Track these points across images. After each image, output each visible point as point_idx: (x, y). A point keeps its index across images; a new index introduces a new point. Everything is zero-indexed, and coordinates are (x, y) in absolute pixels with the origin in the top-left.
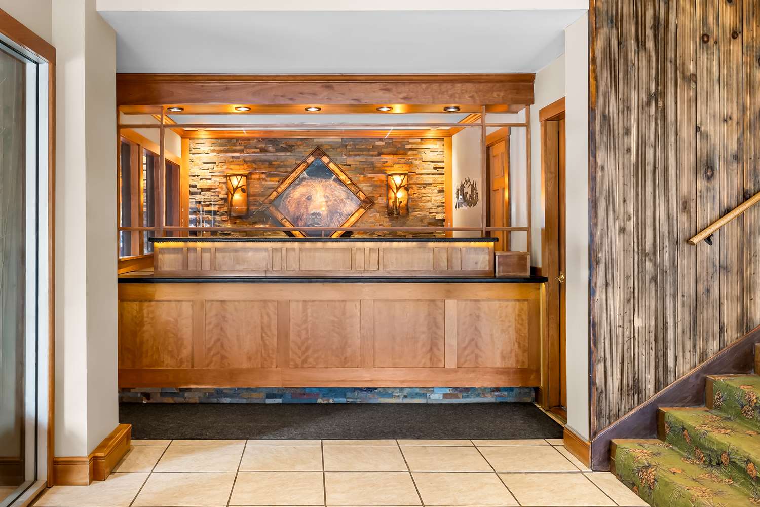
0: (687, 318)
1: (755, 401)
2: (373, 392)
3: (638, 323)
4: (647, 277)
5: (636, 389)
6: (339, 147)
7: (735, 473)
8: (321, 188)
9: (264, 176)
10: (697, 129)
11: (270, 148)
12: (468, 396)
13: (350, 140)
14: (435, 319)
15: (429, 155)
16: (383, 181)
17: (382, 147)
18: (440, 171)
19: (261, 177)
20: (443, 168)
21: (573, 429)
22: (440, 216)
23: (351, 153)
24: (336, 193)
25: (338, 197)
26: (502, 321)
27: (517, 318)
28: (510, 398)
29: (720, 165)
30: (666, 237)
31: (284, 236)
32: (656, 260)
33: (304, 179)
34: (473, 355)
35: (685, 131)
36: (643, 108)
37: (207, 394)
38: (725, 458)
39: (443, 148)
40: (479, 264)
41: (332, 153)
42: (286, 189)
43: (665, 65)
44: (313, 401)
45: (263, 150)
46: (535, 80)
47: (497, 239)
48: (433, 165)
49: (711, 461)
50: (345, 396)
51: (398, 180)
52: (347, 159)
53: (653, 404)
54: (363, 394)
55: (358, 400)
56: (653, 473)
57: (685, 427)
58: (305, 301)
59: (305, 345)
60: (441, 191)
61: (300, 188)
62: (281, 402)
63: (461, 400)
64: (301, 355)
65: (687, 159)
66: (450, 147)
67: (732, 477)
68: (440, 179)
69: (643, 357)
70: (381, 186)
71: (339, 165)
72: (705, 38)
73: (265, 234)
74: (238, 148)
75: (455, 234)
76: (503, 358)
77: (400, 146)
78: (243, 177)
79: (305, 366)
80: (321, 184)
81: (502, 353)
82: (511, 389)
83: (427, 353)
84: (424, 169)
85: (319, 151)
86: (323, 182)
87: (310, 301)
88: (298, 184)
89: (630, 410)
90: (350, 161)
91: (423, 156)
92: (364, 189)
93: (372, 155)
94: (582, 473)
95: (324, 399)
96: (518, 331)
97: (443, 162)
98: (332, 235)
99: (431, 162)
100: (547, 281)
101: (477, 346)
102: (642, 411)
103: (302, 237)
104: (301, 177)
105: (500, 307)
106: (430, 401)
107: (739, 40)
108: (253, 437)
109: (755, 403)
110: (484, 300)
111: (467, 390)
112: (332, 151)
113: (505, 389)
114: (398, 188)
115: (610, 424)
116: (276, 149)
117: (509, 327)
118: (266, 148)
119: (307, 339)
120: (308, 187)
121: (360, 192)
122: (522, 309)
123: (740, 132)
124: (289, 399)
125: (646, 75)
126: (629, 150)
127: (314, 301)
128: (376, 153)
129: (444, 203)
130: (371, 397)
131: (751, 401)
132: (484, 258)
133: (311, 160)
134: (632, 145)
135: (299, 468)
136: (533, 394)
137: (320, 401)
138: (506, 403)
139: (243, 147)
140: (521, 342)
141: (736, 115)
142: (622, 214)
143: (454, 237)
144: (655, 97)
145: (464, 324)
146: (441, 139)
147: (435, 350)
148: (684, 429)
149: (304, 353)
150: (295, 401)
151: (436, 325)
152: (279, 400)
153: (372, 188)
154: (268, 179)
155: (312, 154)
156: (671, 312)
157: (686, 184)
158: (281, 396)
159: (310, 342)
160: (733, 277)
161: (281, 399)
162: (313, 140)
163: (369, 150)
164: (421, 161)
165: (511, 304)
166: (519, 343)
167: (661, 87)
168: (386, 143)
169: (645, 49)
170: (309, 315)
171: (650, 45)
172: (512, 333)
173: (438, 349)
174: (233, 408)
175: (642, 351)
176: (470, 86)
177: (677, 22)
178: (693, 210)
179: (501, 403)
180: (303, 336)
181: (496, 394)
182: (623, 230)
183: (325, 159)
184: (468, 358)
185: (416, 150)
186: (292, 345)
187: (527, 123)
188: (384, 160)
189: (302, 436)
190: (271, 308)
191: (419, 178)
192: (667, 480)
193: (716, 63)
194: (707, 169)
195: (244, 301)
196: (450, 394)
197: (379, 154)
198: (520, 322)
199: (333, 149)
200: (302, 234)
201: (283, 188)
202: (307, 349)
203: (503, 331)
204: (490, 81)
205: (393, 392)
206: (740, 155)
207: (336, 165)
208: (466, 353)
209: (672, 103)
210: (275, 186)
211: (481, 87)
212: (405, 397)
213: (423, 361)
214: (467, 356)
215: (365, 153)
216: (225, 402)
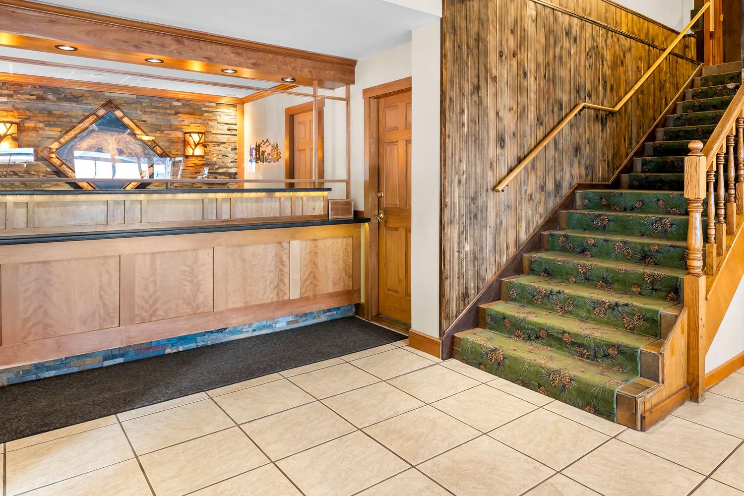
0: (492, 242)
1: (545, 292)
2: (224, 332)
3: (467, 248)
4: (473, 215)
5: (466, 295)
6: (134, 103)
7: (553, 342)
8: (114, 141)
9: (41, 125)
10: (497, 113)
11: (50, 97)
12: (306, 320)
13: (146, 97)
14: (281, 258)
15: (223, 118)
16: (180, 138)
17: (179, 107)
18: (234, 132)
19: (37, 126)
20: (236, 130)
21: (420, 332)
22: (233, 170)
23: (147, 110)
24: (131, 146)
25: (133, 151)
26: (334, 255)
27: (344, 251)
28: (336, 315)
29: (507, 139)
30: (482, 187)
31: (68, 188)
32: (476, 203)
33: (93, 131)
34: (312, 285)
35: (492, 115)
36: (471, 96)
37: (21, 372)
38: (543, 334)
39: (236, 114)
40: (316, 209)
41: (125, 107)
42: (71, 140)
43: (482, 68)
44: (161, 353)
45: (40, 98)
46: (356, 66)
47: (331, 189)
48: (227, 127)
49: (529, 337)
50: (196, 341)
51: (196, 138)
52: (143, 115)
53: (475, 304)
54: (213, 336)
55: (209, 342)
56: (501, 353)
57: (506, 316)
58: (153, 254)
59: (153, 298)
60: (234, 149)
61: (89, 140)
62: (123, 361)
63: (302, 324)
64: (148, 309)
65: (493, 134)
66: (243, 112)
67: (550, 346)
68: (233, 138)
69: (470, 272)
70: (177, 142)
71: (134, 120)
72: (501, 54)
73: (42, 186)
74: (6, 92)
75: (247, 186)
76: (335, 284)
77: (196, 107)
78: (13, 125)
79: (154, 319)
80: (114, 137)
81: (333, 280)
82: (339, 308)
83: (275, 288)
84: (219, 130)
85: (110, 104)
86: (116, 135)
87: (158, 253)
88: (86, 136)
89: (463, 310)
90: (145, 117)
91: (218, 118)
92: (160, 144)
93: (169, 114)
94: (438, 364)
95: (173, 348)
96: (345, 261)
97: (236, 124)
98: (126, 187)
99: (226, 124)
100: (370, 221)
101: (314, 277)
102: (470, 310)
103: (90, 188)
104: (90, 129)
105: (332, 244)
106: (275, 330)
107: (516, 58)
108: (122, 410)
109: (545, 294)
110: (320, 239)
111: (306, 315)
112: (125, 106)
113: (335, 309)
114: (196, 145)
115: (452, 323)
116: (58, 98)
117: (339, 259)
118: (44, 96)
119: (155, 292)
120: (98, 139)
121: (157, 147)
122: (348, 244)
123: (516, 118)
124: (132, 356)
125: (472, 72)
126: (463, 125)
127: (163, 252)
128: (173, 112)
129: (236, 159)
130: (221, 337)
131: (541, 292)
132: (320, 204)
133: (102, 112)
134: (465, 121)
135: (208, 430)
136: (354, 309)
137: (168, 351)
138: (336, 320)
139: (12, 92)
140: (347, 270)
141: (515, 108)
142: (460, 170)
143: (245, 188)
144: (477, 88)
145: (305, 259)
146: (234, 106)
147: (281, 284)
148: (505, 318)
149: (151, 307)
150: (141, 357)
151: (282, 263)
152: (120, 360)
153: (168, 143)
154: (47, 128)
155: (104, 106)
156: (484, 239)
157: (492, 150)
158: (122, 356)
159: (158, 294)
160: (513, 212)
161: (123, 358)
162: (104, 94)
163: (166, 109)
164: (216, 123)
165: (340, 240)
166: (346, 271)
167: (480, 83)
168: (183, 104)
169: (472, 54)
170: (158, 267)
171: (475, 51)
172: (341, 265)
173: (284, 284)
174: (65, 381)
175: (469, 268)
176: (308, 62)
177: (488, 40)
178: (495, 168)
179: (332, 321)
180: (151, 289)
181: (328, 314)
182: (460, 181)
183: (119, 114)
184: (308, 289)
185: (211, 113)
186: (138, 300)
187: (346, 98)
188: (180, 119)
189: (180, 394)
190: (113, 265)
191: (214, 137)
192: (515, 356)
193: (506, 72)
194: (501, 141)
195: (77, 259)
196: (292, 321)
197: (176, 113)
198: (347, 254)
199: (128, 104)
200: (91, 185)
201: (67, 139)
202: (155, 302)
203: (334, 262)
204: (323, 61)
205: (242, 329)
206: (516, 133)
207: (131, 120)
208: (307, 284)
209: (486, 95)
210: (57, 136)
211: (318, 64)
212: (254, 330)
213: (271, 296)
214: (307, 286)
215: (161, 111)
216: (47, 376)
